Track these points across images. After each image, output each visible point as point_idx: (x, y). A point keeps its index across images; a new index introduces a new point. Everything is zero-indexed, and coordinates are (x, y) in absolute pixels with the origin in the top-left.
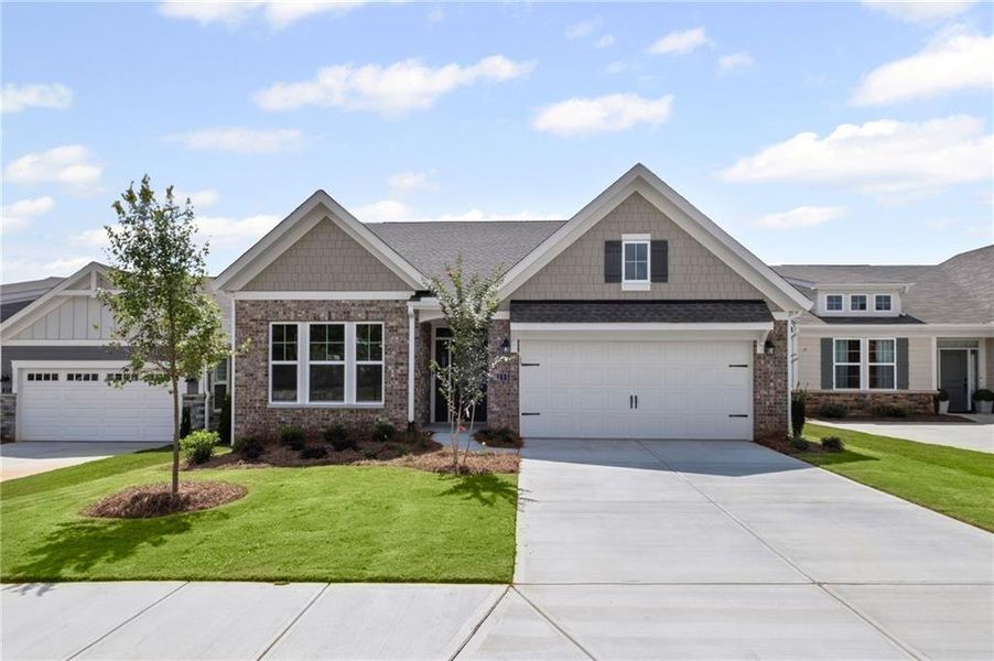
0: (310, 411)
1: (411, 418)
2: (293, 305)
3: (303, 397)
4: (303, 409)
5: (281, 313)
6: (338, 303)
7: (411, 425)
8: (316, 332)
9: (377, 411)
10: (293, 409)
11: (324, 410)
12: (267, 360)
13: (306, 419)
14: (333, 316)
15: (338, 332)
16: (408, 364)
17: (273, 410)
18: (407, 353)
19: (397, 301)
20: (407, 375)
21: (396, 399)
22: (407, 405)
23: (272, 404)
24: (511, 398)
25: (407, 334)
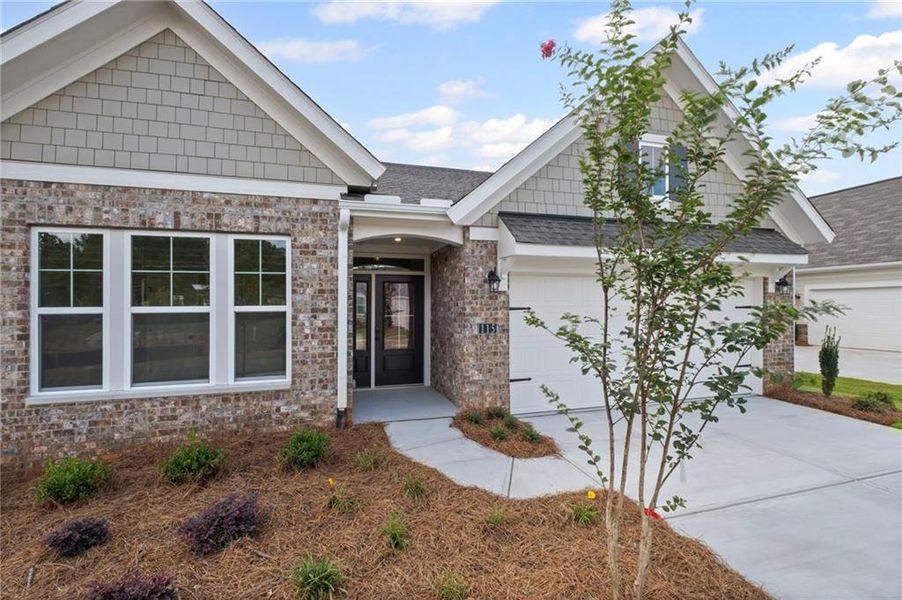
0: (132, 405)
1: (342, 403)
2: (91, 195)
3: (117, 379)
4: (117, 403)
5: (60, 210)
6: (196, 197)
7: (341, 415)
8: (146, 251)
9: (277, 394)
10: (92, 404)
11: (165, 400)
12: (24, 307)
13: (123, 421)
14: (185, 221)
15: (195, 253)
16: (335, 311)
17: (39, 409)
18: (334, 292)
19: (315, 201)
20: (334, 329)
21: (314, 372)
22: (334, 380)
23: (37, 395)
24: (499, 359)
25: (334, 261)
